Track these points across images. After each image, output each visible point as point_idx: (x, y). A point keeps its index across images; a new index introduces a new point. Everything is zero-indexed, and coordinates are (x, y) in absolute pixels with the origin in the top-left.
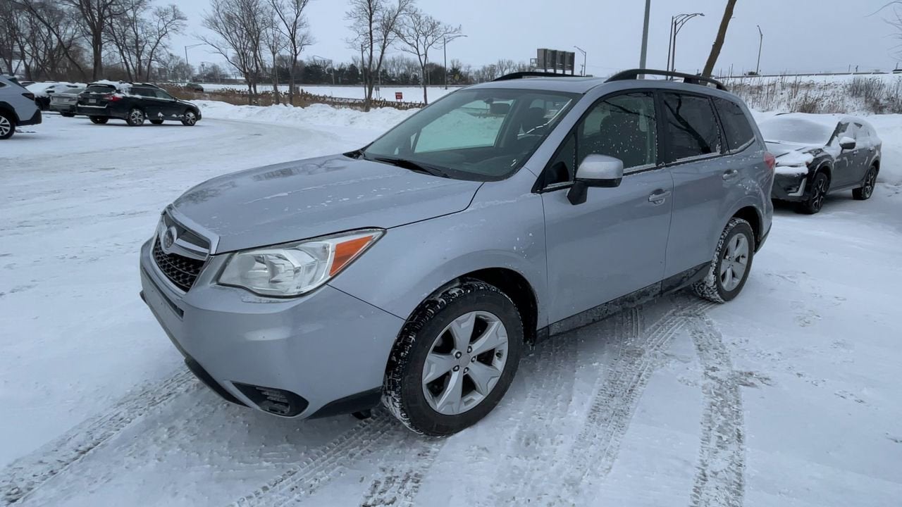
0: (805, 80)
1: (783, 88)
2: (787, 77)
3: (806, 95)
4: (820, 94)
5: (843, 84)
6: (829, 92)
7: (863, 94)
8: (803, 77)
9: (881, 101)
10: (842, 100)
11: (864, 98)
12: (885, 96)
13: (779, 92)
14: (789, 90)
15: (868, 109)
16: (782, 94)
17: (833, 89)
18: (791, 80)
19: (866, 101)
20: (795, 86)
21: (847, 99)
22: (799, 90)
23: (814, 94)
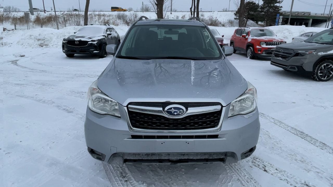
0: (102, 13)
1: (95, 16)
2: (95, 12)
3: (104, 19)
4: (109, 18)
5: (115, 15)
6: (111, 18)
7: (122, 18)
8: (101, 12)
9: (128, 21)
10: (116, 20)
11: (122, 20)
12: (128, 19)
13: (94, 17)
14: (98, 17)
15: (125, 24)
16: (95, 18)
17: (112, 17)
18: (97, 13)
19: (123, 21)
20: (99, 15)
21: (117, 20)
22: (101, 17)
23: (107, 19)
